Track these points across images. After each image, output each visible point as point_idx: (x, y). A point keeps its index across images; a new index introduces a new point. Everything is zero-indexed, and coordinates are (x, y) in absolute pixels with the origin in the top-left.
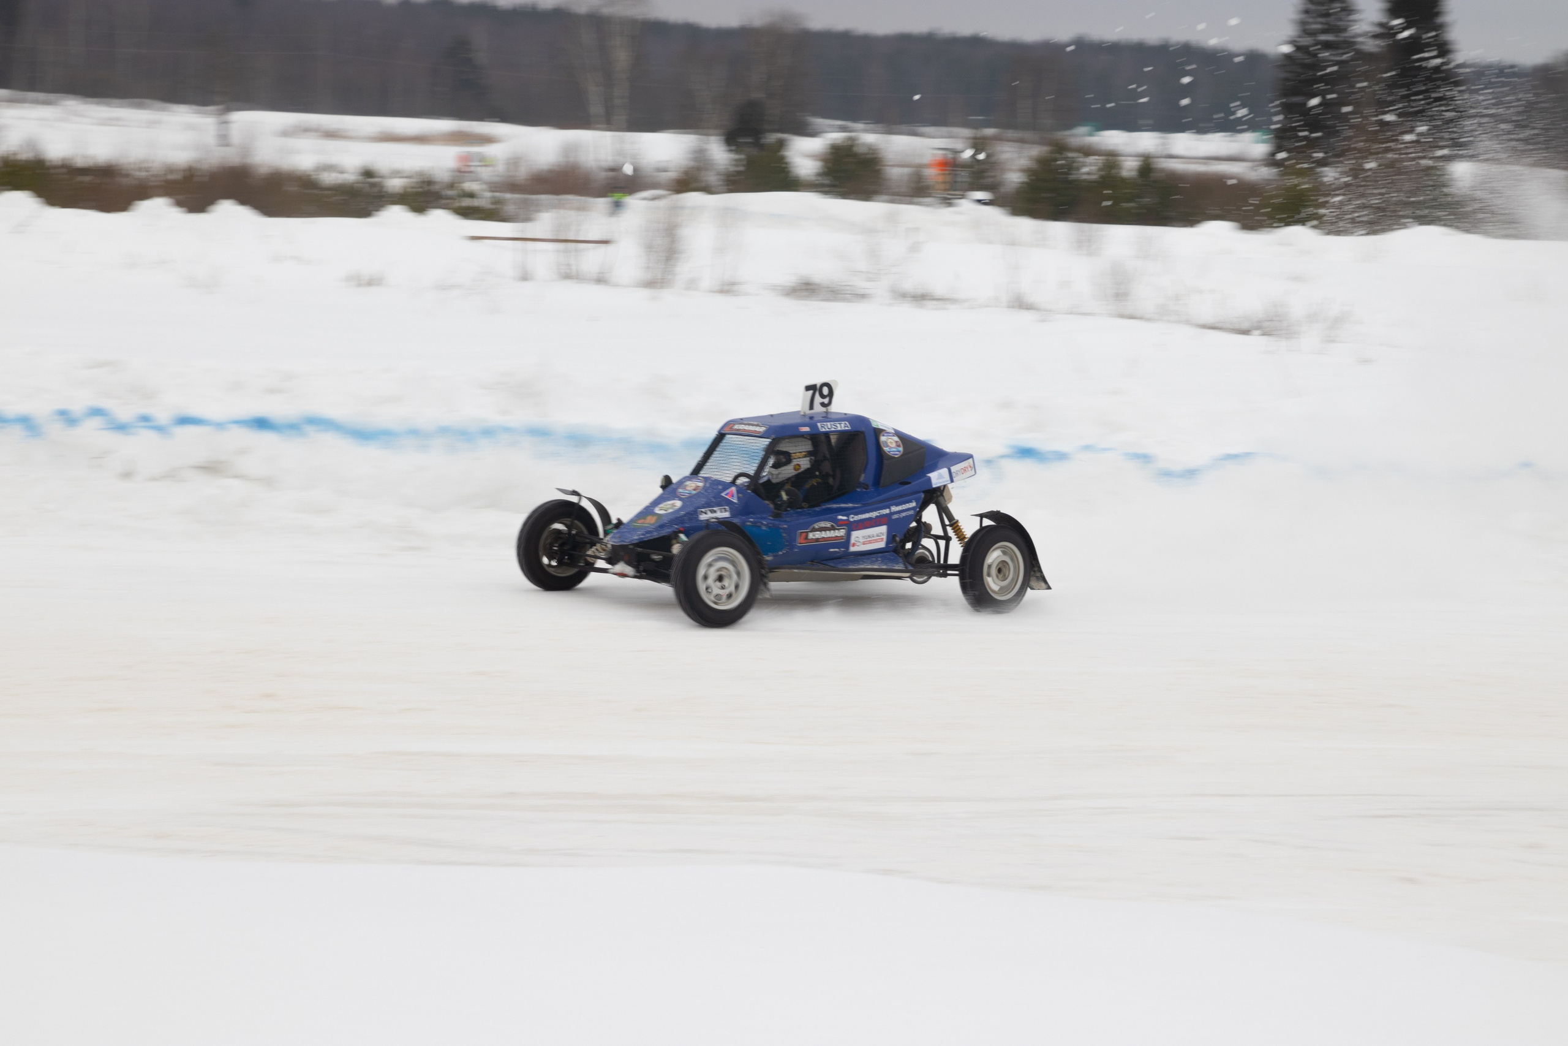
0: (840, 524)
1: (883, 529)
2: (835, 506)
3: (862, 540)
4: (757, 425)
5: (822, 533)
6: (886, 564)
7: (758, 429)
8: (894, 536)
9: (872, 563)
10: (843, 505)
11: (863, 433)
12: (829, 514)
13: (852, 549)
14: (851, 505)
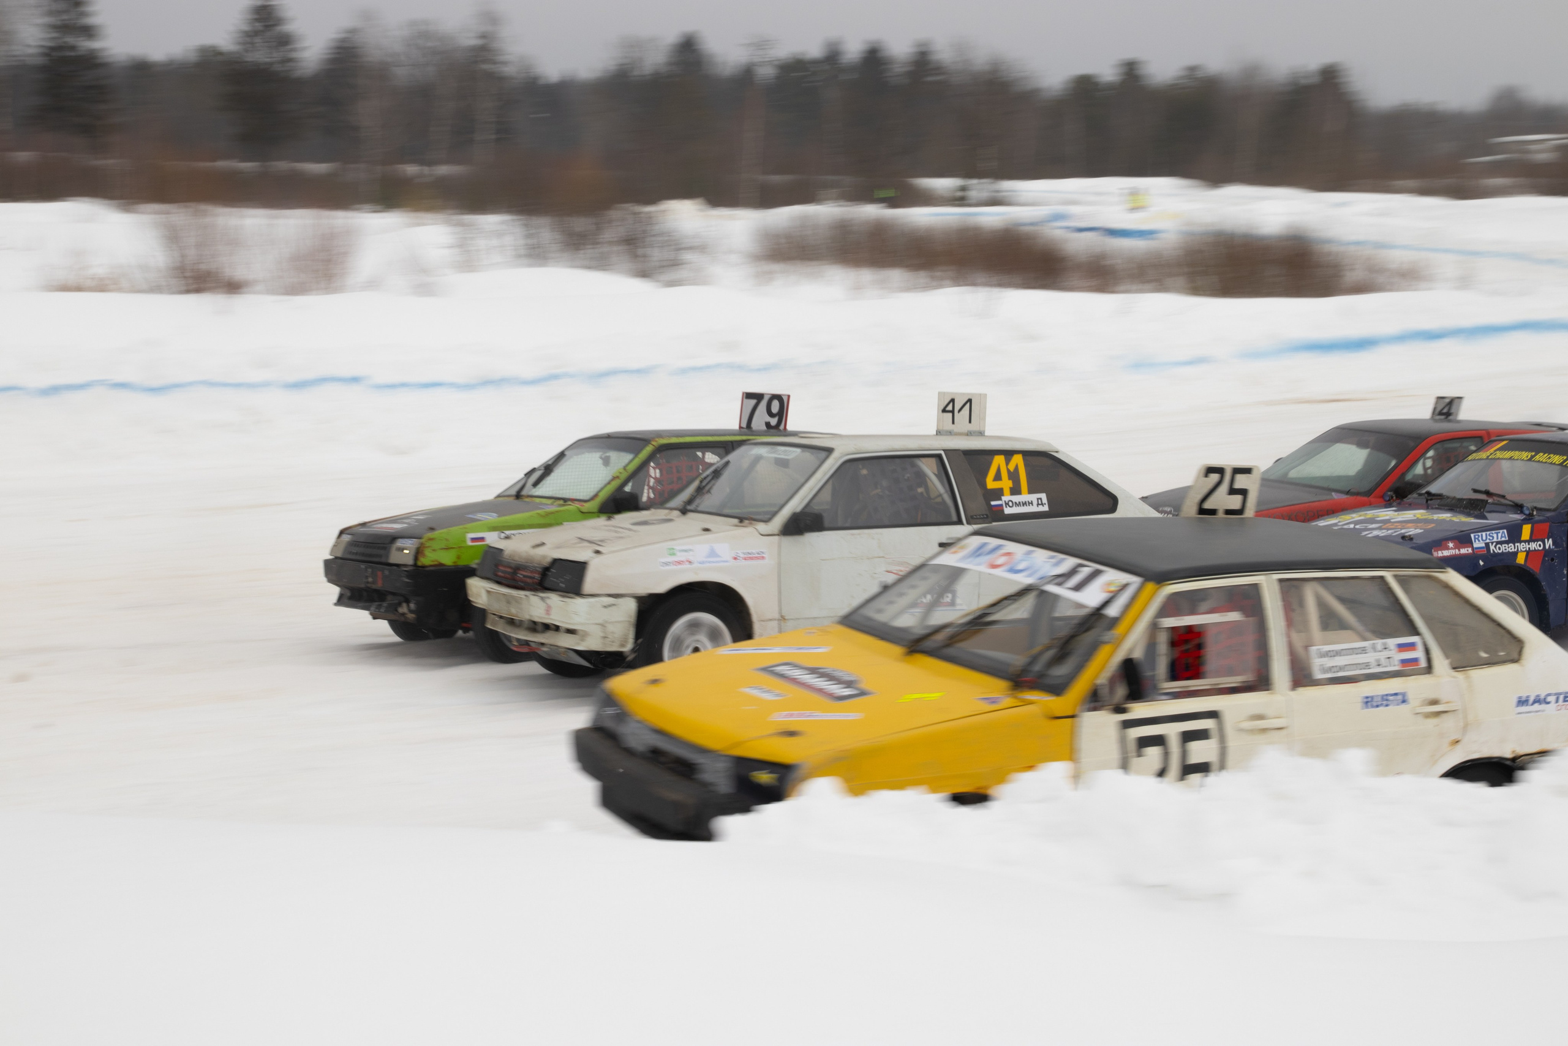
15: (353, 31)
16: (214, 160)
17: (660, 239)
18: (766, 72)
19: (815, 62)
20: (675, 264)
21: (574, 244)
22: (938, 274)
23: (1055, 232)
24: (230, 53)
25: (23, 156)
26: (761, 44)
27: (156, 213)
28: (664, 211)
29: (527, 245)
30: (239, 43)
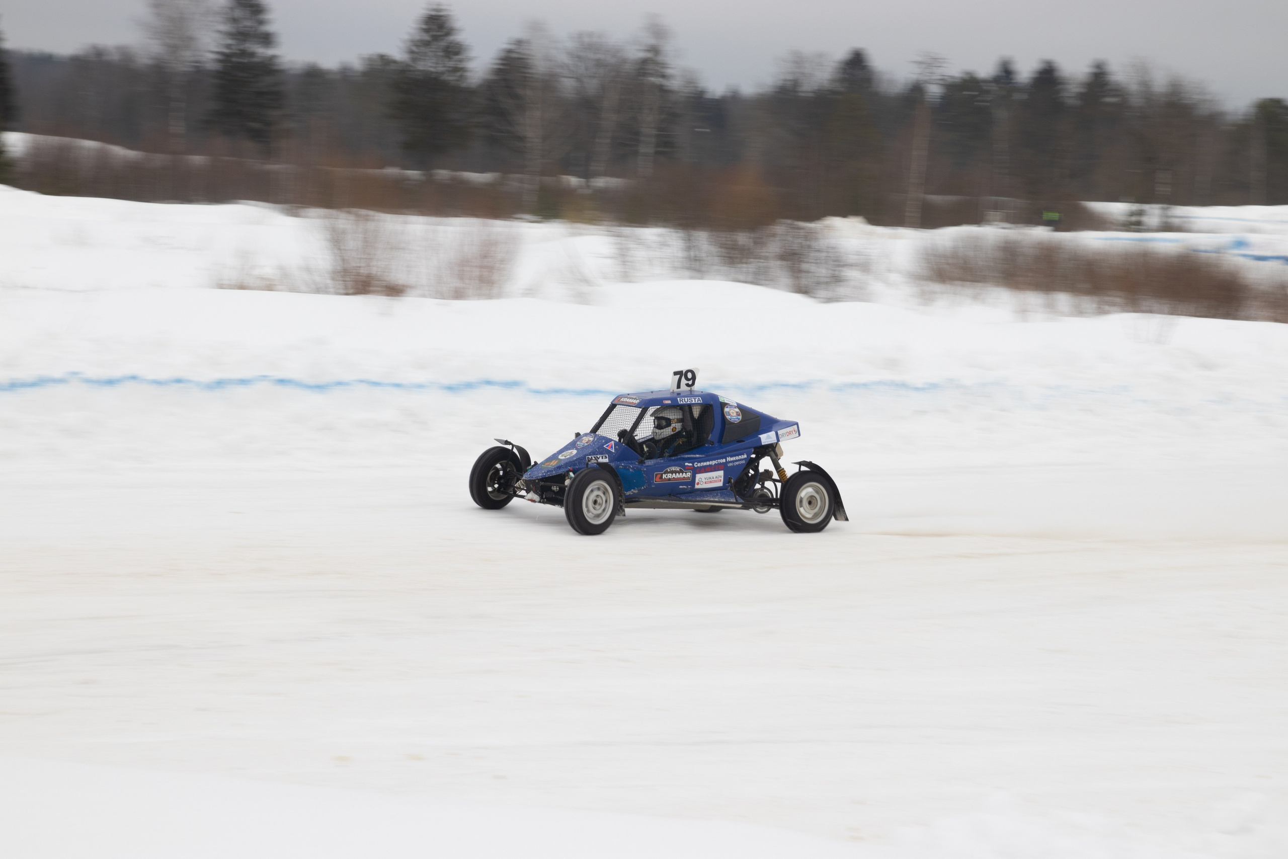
0: (687, 469)
1: (721, 473)
2: (686, 456)
3: (704, 481)
4: (635, 399)
5: (673, 475)
6: (724, 498)
7: (635, 401)
8: (730, 479)
9: (714, 497)
10: (692, 456)
11: (711, 405)
12: (680, 463)
13: (697, 487)
14: (698, 456)
15: (519, 42)
16: (382, 166)
17: (824, 254)
18: (934, 90)
19: (985, 81)
20: (837, 280)
21: (730, 258)
22: (1107, 298)
23: (1235, 260)
24: (401, 63)
25: (197, 160)
26: (932, 62)
27: (319, 217)
28: (828, 227)
29: (686, 258)
30: (412, 52)
